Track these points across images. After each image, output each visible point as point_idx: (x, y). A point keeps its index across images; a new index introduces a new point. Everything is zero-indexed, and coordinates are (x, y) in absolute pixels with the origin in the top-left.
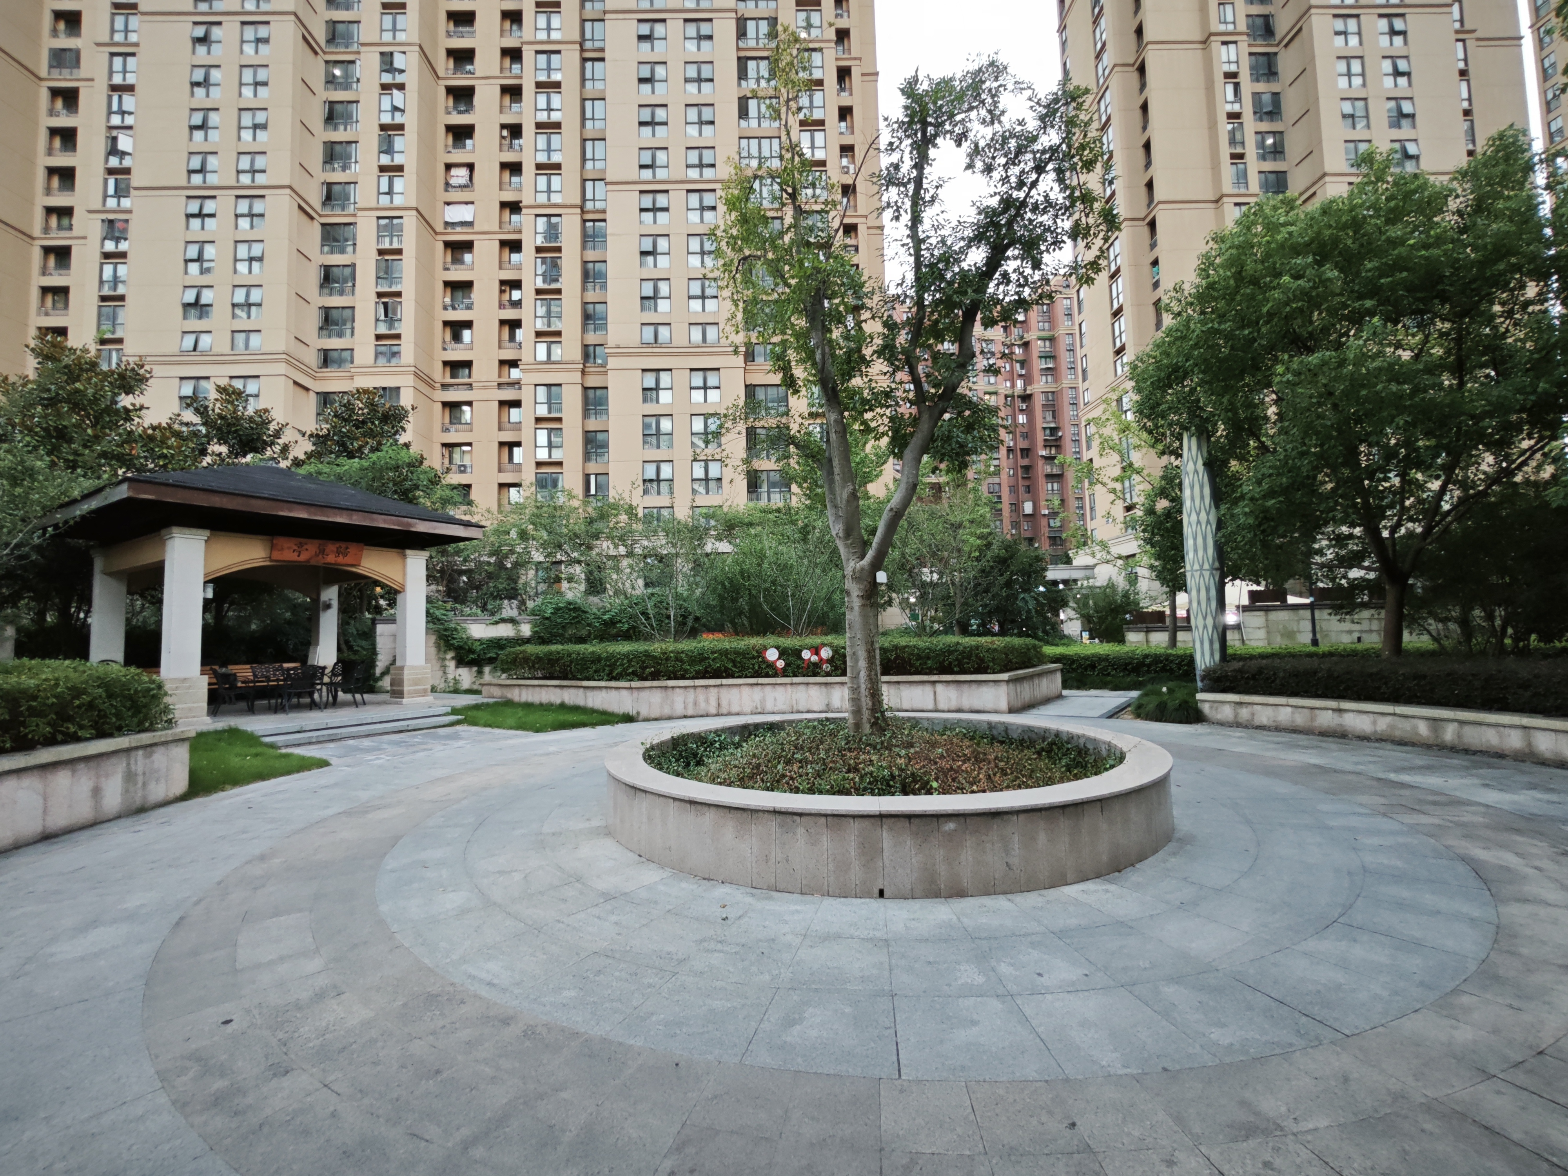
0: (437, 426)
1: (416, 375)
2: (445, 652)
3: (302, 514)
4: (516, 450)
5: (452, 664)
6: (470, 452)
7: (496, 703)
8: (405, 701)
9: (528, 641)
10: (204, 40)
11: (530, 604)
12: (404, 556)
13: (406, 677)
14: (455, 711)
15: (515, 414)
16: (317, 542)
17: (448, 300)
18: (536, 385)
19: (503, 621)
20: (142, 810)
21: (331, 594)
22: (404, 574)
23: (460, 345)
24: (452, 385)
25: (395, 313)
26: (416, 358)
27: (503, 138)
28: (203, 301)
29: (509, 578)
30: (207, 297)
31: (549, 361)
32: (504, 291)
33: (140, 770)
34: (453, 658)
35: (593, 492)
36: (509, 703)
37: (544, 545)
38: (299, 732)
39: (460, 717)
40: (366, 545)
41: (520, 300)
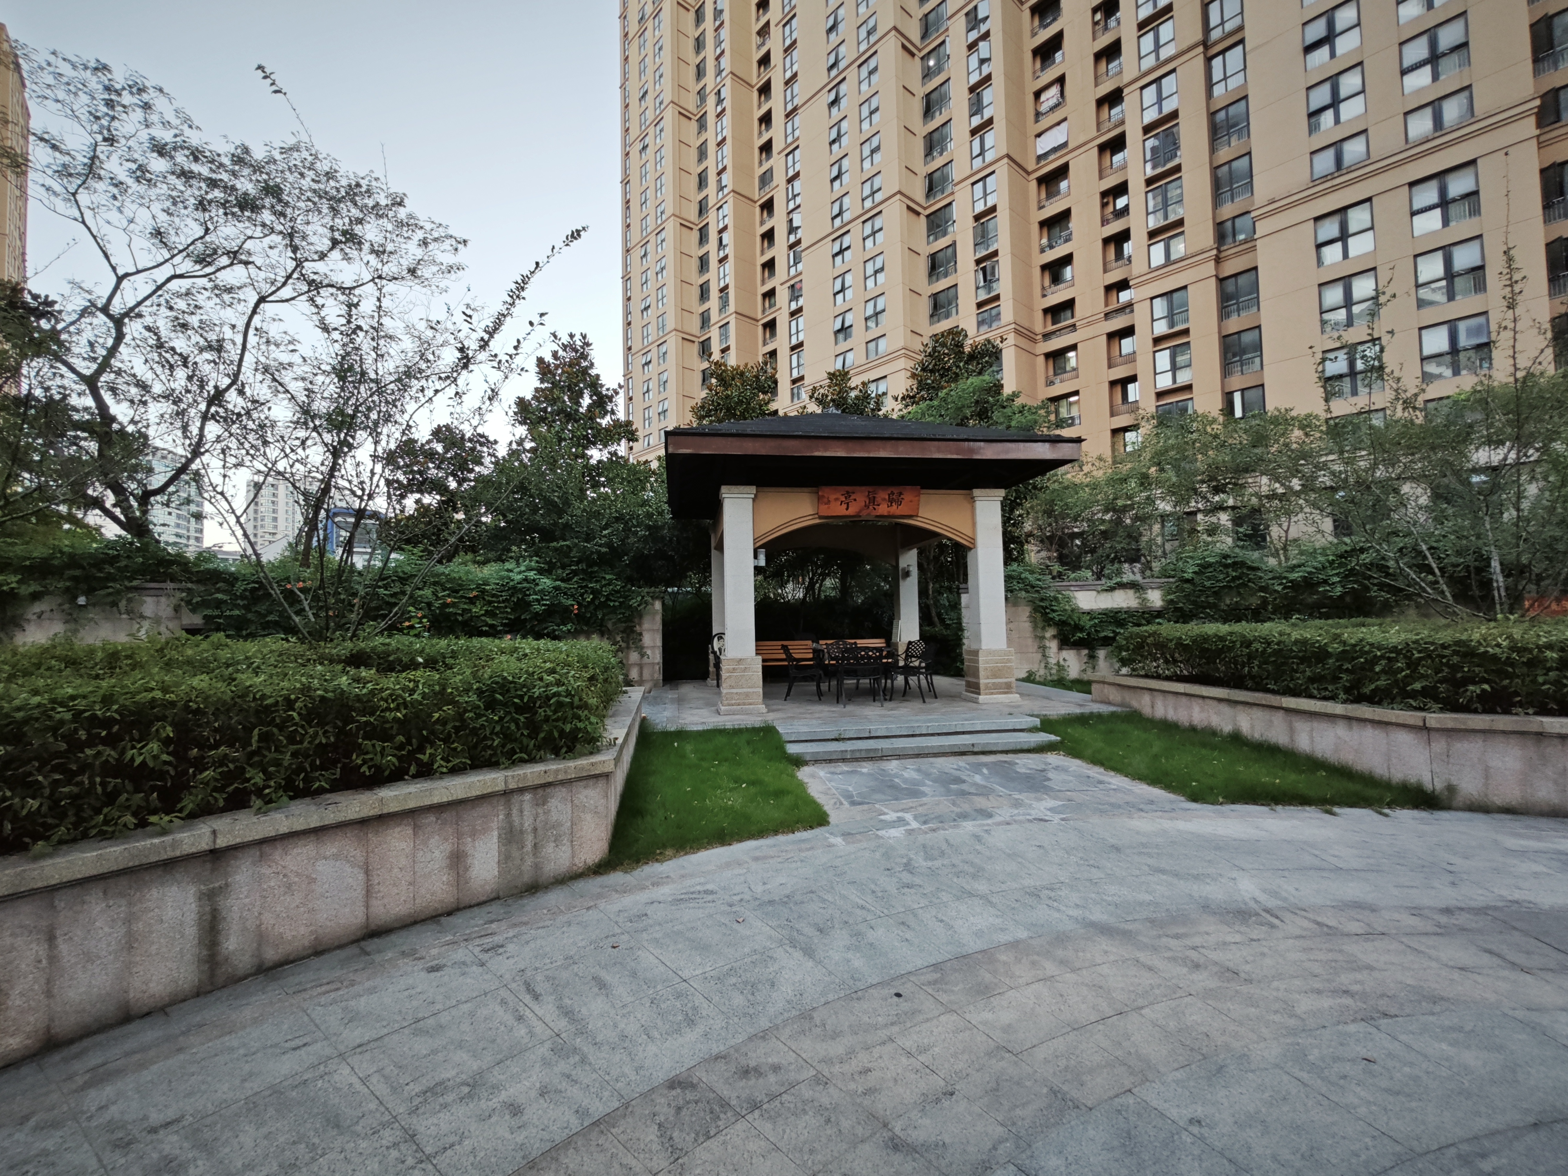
0: (1041, 380)
1: (1016, 331)
2: (1043, 628)
3: (839, 451)
4: (1131, 387)
5: (1053, 645)
6: (1077, 402)
7: (1113, 714)
8: (982, 698)
9: (1159, 614)
10: (835, 102)
11: (1156, 566)
12: (972, 500)
13: (981, 666)
14: (1047, 725)
15: (1127, 344)
16: (865, 489)
17: (1045, 241)
18: (1152, 299)
19: (1121, 586)
20: (534, 888)
21: (910, 559)
22: (974, 524)
23: (1062, 286)
24: (1053, 333)
25: (993, 274)
26: (1015, 313)
27: (1096, 24)
28: (847, 324)
29: (1130, 536)
30: (849, 319)
31: (1168, 262)
32: (1107, 204)
33: (528, 824)
34: (1054, 637)
35: (1238, 413)
36: (1134, 717)
37: (1172, 491)
38: (836, 740)
39: (1053, 738)
40: (924, 487)
41: (1127, 206)
